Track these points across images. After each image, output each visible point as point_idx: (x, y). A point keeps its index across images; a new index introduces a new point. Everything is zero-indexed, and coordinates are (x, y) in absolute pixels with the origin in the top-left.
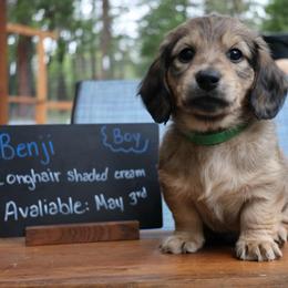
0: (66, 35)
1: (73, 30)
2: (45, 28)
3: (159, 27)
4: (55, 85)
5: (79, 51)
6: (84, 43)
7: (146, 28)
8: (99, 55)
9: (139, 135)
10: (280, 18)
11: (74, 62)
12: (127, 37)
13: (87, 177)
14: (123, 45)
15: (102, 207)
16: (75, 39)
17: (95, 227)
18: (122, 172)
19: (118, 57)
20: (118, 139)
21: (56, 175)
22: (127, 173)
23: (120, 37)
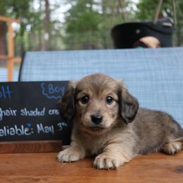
0: (25, 21)
1: (29, 18)
2: (14, 17)
3: (77, 16)
4: (19, 49)
5: (32, 29)
6: (35, 26)
7: (69, 17)
8: (43, 32)
9: (64, 88)
10: (146, 11)
11: (29, 36)
12: (59, 22)
13: (32, 113)
14: (56, 26)
15: (41, 132)
16: (29, 23)
18: (53, 111)
19: (53, 33)
20: (52, 90)
21: (14, 111)
22: (56, 111)
23: (55, 22)
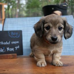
1: (11, 3)
3: (31, 2)
4: (7, 16)
5: (12, 7)
6: (14, 6)
8: (17, 8)
9: (17, 33)
14: (22, 6)
16: (11, 5)
17: (6, 56)
20: (12, 34)
22: (14, 42)
23: (22, 4)
